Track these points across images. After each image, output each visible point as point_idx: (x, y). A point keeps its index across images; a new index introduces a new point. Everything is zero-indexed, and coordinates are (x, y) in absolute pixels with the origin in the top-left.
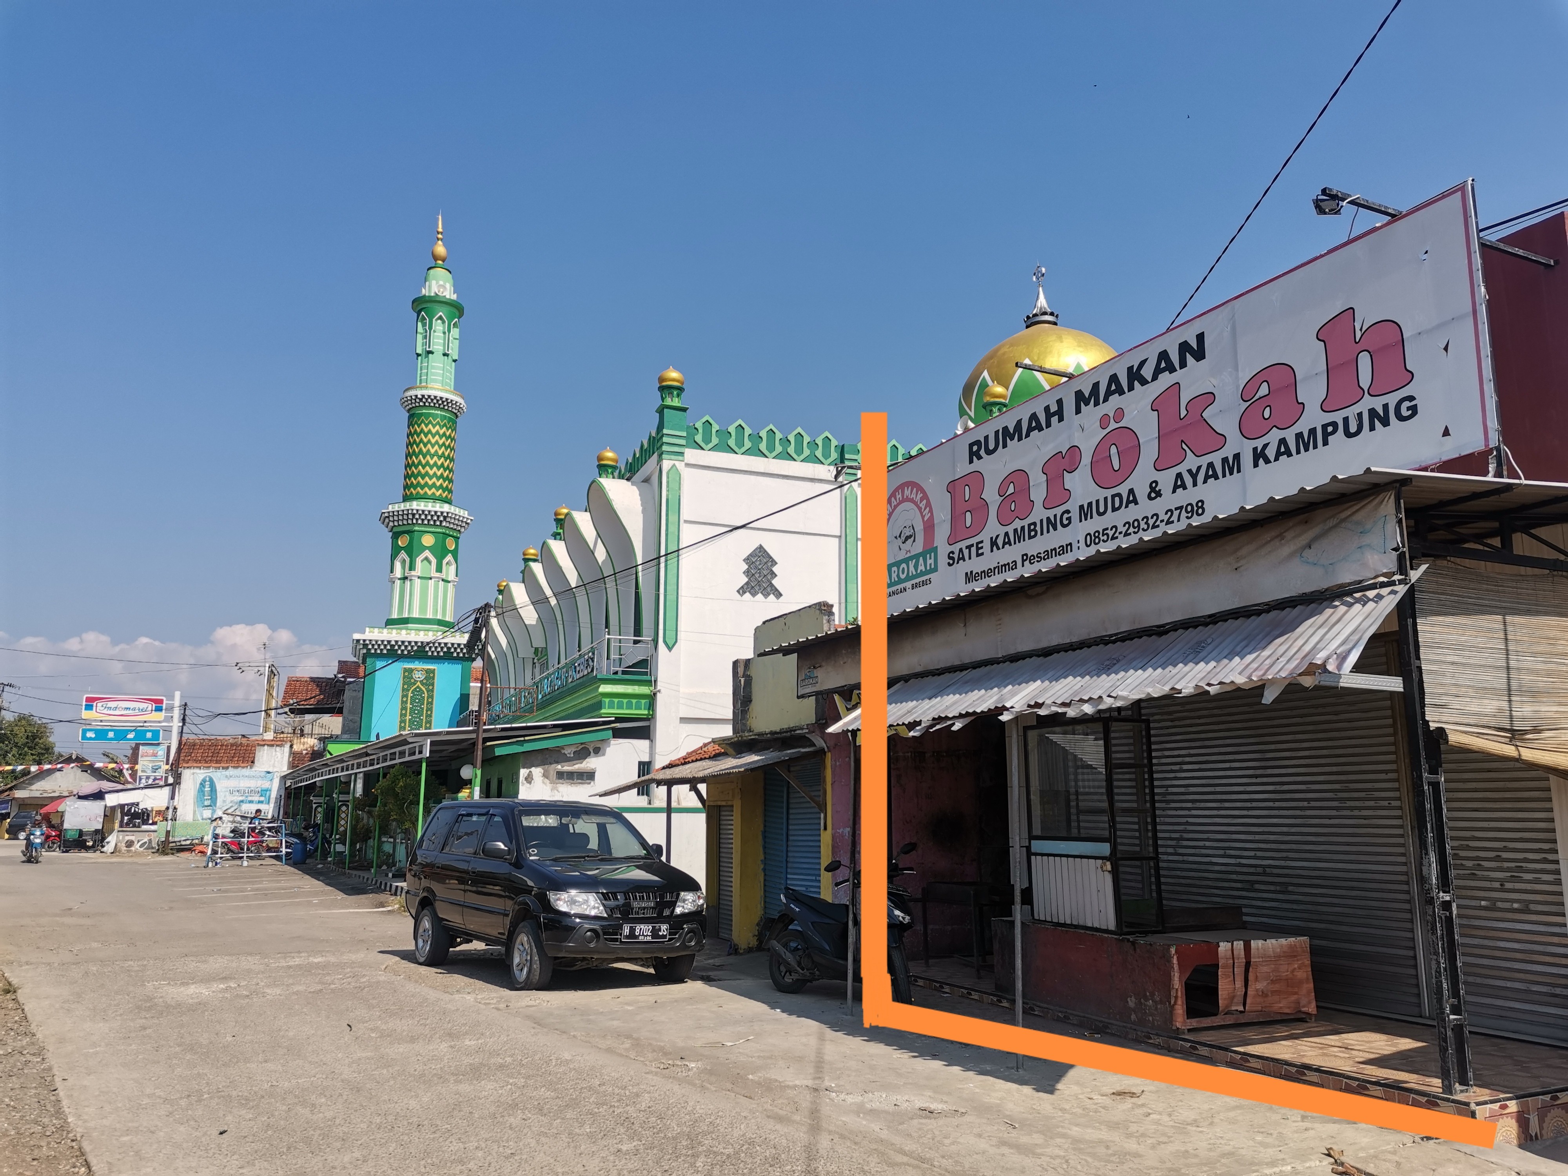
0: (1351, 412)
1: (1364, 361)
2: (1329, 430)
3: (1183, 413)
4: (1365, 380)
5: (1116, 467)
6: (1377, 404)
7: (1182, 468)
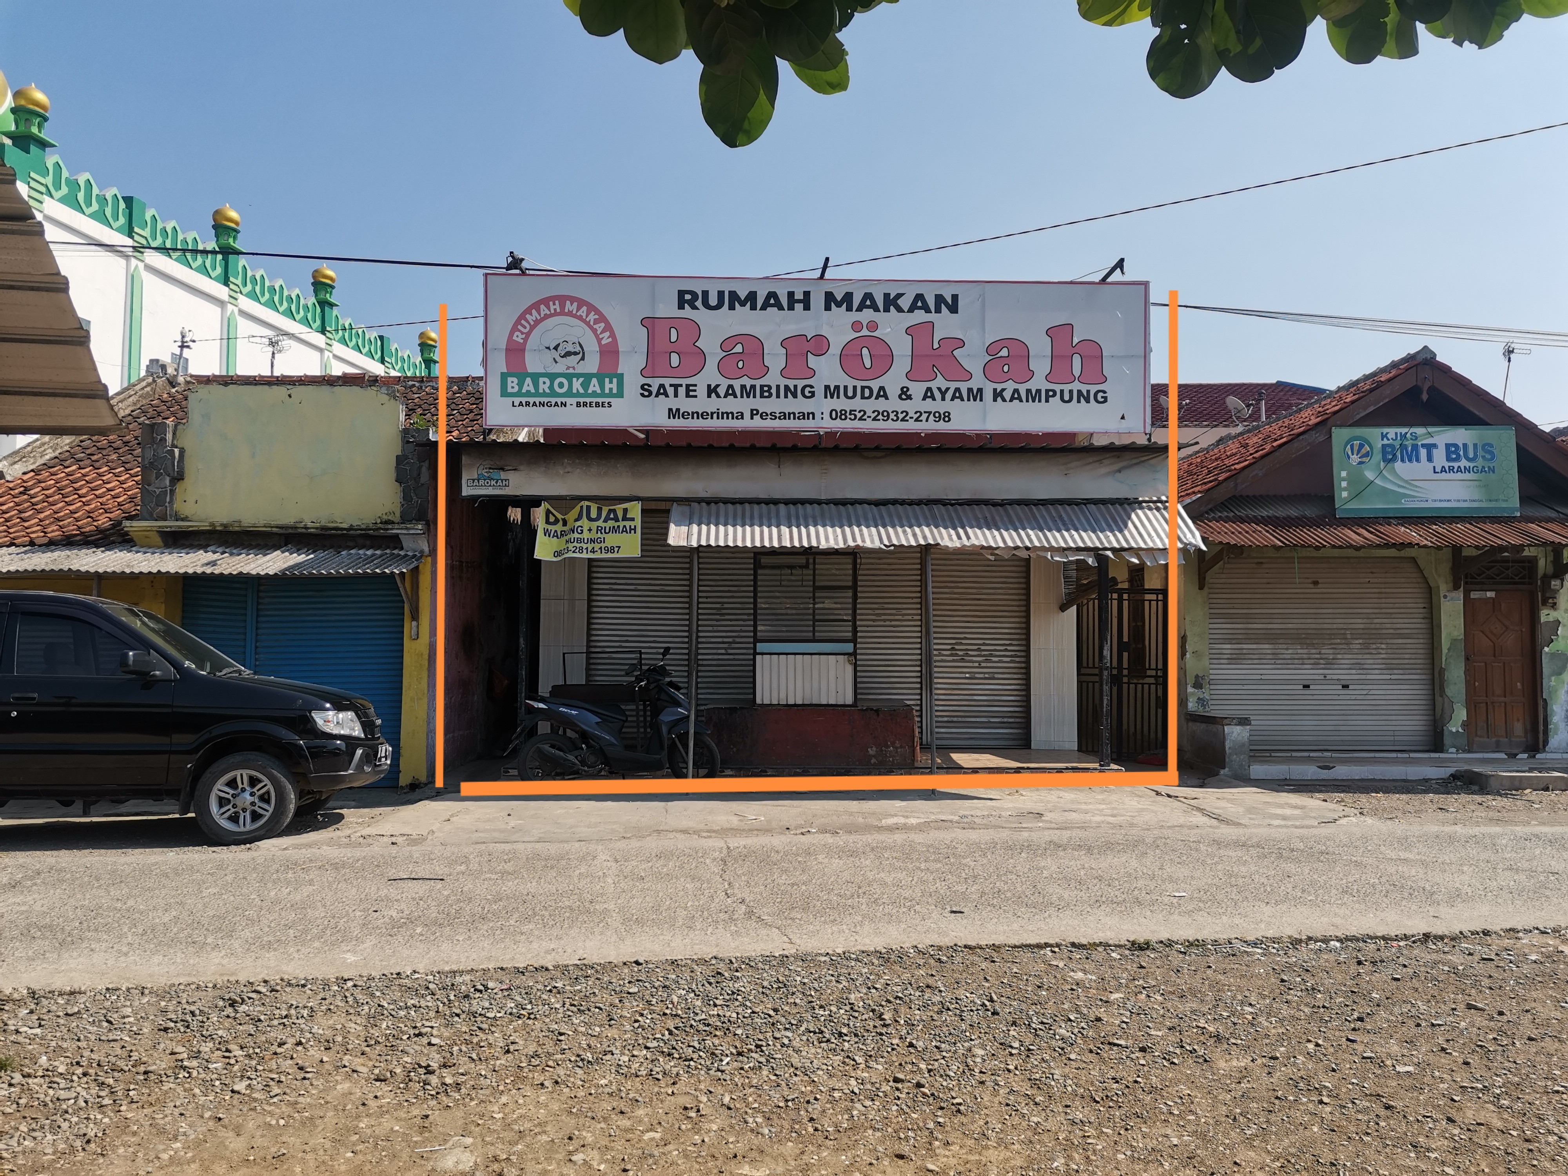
0: (1066, 388)
1: (1077, 360)
2: (1050, 394)
3: (936, 346)
4: (1077, 371)
5: (868, 365)
6: (1084, 388)
7: (933, 385)
